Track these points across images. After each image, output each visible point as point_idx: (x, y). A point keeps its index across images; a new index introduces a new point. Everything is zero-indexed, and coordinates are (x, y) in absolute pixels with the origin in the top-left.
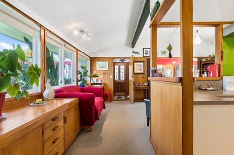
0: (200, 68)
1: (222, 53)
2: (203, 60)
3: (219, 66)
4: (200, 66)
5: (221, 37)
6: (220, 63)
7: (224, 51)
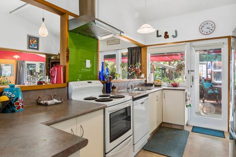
0: (49, 66)
1: (68, 51)
2: (52, 58)
3: (65, 68)
4: (49, 65)
5: (67, 31)
6: (66, 64)
7: (70, 50)
